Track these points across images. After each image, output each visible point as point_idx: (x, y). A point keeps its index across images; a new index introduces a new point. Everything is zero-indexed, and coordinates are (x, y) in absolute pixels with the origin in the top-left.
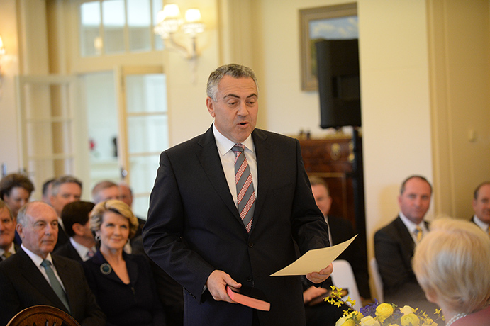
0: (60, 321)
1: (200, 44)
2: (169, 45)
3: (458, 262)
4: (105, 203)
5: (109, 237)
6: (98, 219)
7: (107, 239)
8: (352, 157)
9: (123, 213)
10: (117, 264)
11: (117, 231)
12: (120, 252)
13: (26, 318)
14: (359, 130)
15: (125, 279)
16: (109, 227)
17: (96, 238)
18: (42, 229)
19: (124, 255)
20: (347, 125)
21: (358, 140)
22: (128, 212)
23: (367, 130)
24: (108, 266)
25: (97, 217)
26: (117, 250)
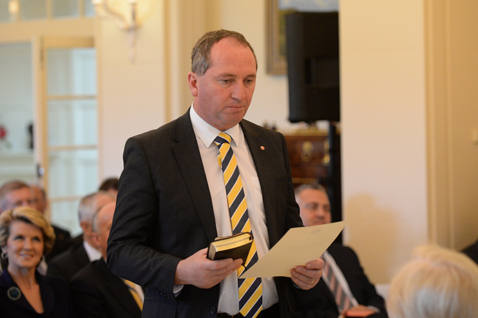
1: (142, 11)
2: (102, 12)
3: (442, 303)
4: (12, 211)
5: (18, 251)
6: (3, 231)
7: (15, 256)
8: (327, 159)
9: (34, 221)
10: (29, 288)
11: (27, 244)
12: (33, 271)
14: (337, 125)
15: (38, 307)
16: (18, 240)
17: (2, 255)
19: (38, 277)
20: (322, 119)
21: (335, 138)
22: (40, 220)
23: (347, 126)
24: (18, 289)
25: (2, 228)
26: (29, 269)
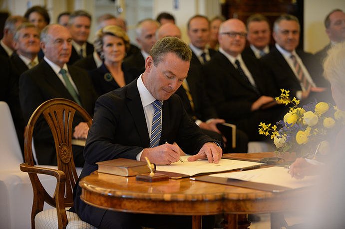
0: (74, 111)
5: (111, 53)
6: (99, 43)
7: (109, 56)
8: (295, 1)
10: (117, 73)
11: (115, 48)
12: (120, 64)
13: (49, 107)
16: (109, 47)
17: (101, 57)
18: (61, 45)
24: (110, 75)
26: (118, 62)
